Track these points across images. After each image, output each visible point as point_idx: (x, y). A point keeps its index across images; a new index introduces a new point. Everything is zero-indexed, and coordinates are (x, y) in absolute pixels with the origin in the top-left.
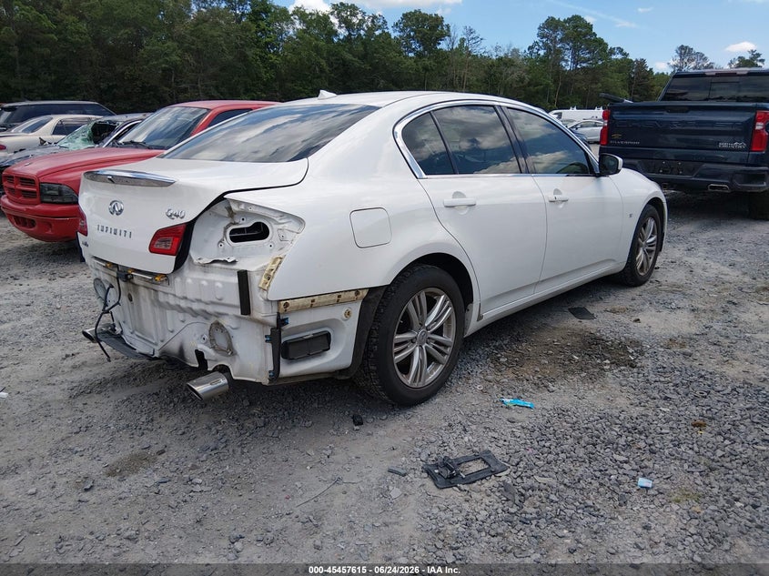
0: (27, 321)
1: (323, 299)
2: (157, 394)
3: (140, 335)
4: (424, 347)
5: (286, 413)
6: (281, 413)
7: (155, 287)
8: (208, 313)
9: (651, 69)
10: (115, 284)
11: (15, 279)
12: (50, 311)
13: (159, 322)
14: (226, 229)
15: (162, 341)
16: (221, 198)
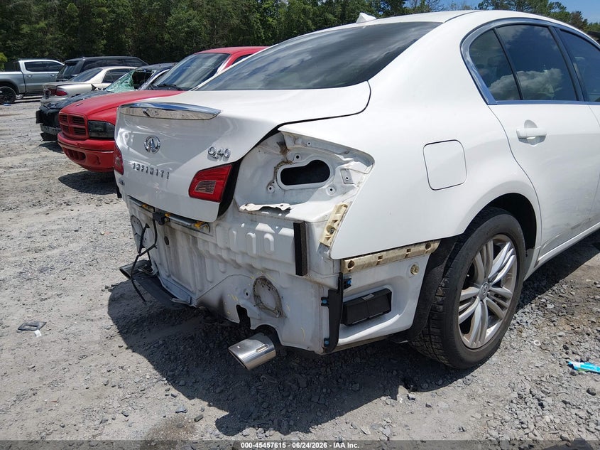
0: (74, 246)
1: (391, 254)
2: (192, 338)
3: (177, 280)
4: (484, 301)
5: (328, 370)
6: (323, 370)
7: (194, 234)
8: (253, 267)
9: (586, 20)
10: (152, 226)
11: (68, 205)
12: (95, 236)
13: (197, 270)
14: (276, 169)
15: (200, 291)
16: (275, 131)
